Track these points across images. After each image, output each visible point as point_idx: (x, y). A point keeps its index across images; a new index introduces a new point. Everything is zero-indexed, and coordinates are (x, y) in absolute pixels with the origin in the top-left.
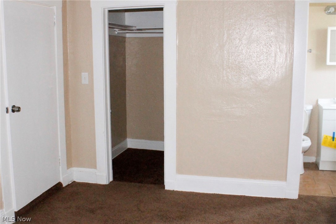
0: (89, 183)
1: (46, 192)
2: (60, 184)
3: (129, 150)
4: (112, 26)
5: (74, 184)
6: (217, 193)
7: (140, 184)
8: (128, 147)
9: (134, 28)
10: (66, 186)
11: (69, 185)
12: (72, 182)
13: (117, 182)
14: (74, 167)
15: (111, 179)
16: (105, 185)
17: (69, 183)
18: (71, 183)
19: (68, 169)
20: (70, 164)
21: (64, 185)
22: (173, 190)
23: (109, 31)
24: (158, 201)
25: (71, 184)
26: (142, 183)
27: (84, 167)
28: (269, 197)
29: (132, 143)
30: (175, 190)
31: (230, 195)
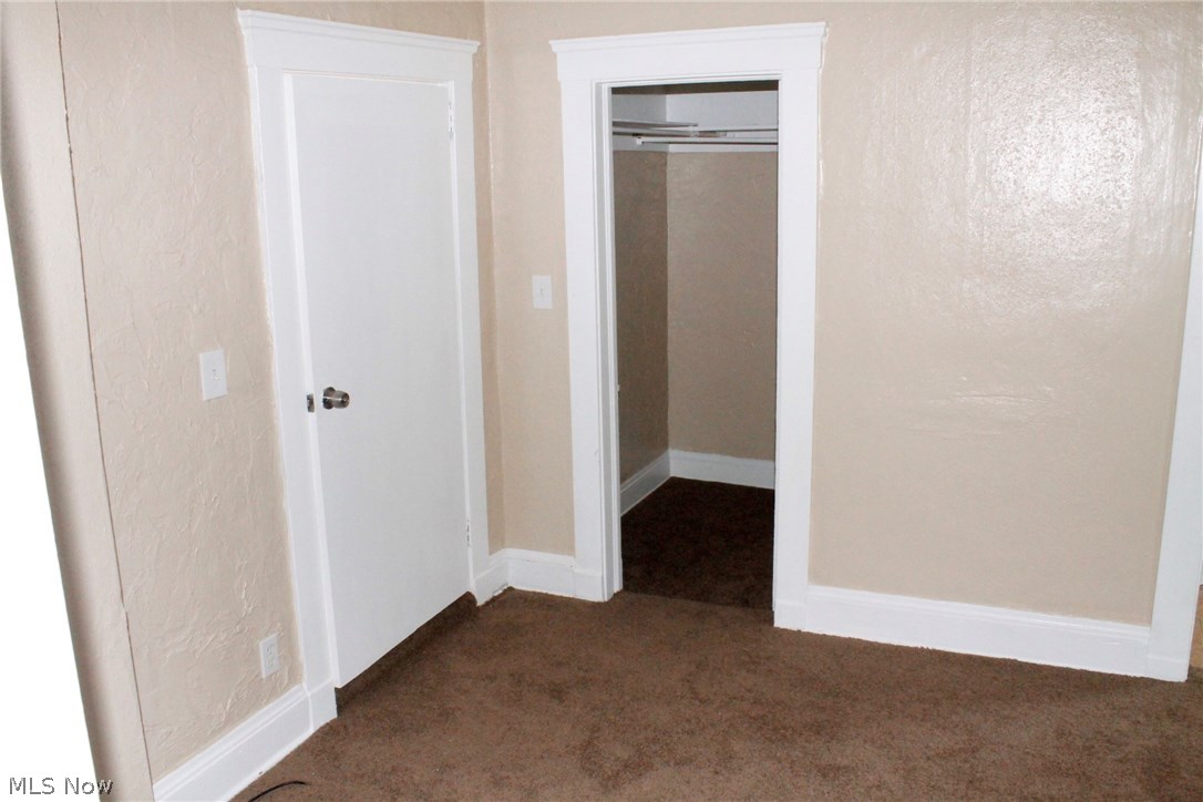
0: (552, 596)
1: (429, 623)
2: (468, 599)
3: (676, 484)
4: (621, 129)
5: (510, 599)
6: (930, 648)
7: (694, 605)
8: (672, 474)
9: (691, 129)
10: (487, 604)
11: (494, 599)
12: (505, 591)
13: (632, 596)
14: (511, 547)
15: (617, 586)
16: (599, 604)
17: (496, 594)
18: (501, 592)
19: (491, 553)
20: (497, 539)
21: (480, 602)
22: (799, 631)
23: (614, 143)
24: (753, 667)
25: (500, 595)
26: (706, 601)
27: (538, 549)
28: (1091, 669)
29: (684, 464)
30: (803, 631)
31: (970, 658)
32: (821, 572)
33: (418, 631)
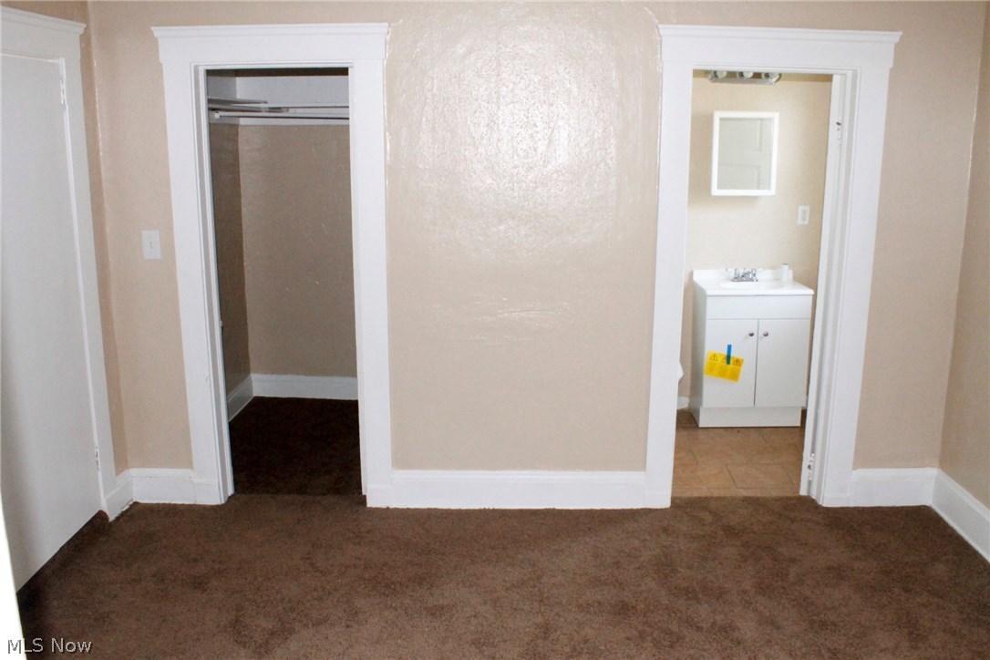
0: (175, 505)
1: (68, 543)
2: (101, 516)
3: (260, 402)
4: (214, 105)
5: (136, 512)
6: (491, 508)
7: (300, 498)
8: (255, 395)
9: (262, 105)
10: (118, 519)
11: (123, 514)
12: (131, 506)
13: (244, 497)
14: (133, 467)
15: (231, 491)
16: (218, 506)
17: (124, 510)
18: (127, 507)
19: (117, 474)
20: (121, 462)
21: (112, 518)
22: (388, 508)
23: (209, 118)
24: (357, 540)
25: (127, 511)
26: (305, 493)
27: (161, 465)
29: (263, 385)
30: (391, 507)
31: (521, 511)
32: (403, 459)
33: (62, 549)
